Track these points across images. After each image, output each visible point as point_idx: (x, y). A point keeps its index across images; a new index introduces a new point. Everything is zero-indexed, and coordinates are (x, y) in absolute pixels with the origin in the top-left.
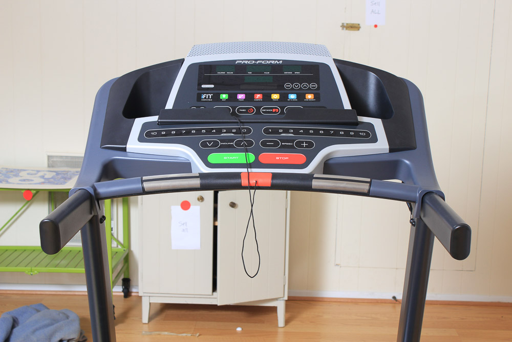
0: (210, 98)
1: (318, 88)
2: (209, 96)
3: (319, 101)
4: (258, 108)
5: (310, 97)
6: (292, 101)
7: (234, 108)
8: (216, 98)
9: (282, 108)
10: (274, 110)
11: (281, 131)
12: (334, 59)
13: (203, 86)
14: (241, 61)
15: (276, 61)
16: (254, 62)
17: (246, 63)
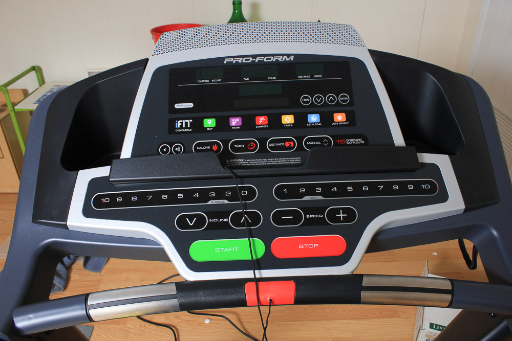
0: (189, 126)
1: (351, 103)
2: (186, 123)
3: (355, 125)
4: (263, 142)
5: (340, 118)
6: (314, 126)
7: (226, 143)
8: (198, 126)
9: (300, 140)
10: (287, 144)
11: (302, 191)
12: (370, 51)
13: (177, 106)
14: (232, 59)
15: (285, 57)
16: (251, 59)
17: (240, 62)
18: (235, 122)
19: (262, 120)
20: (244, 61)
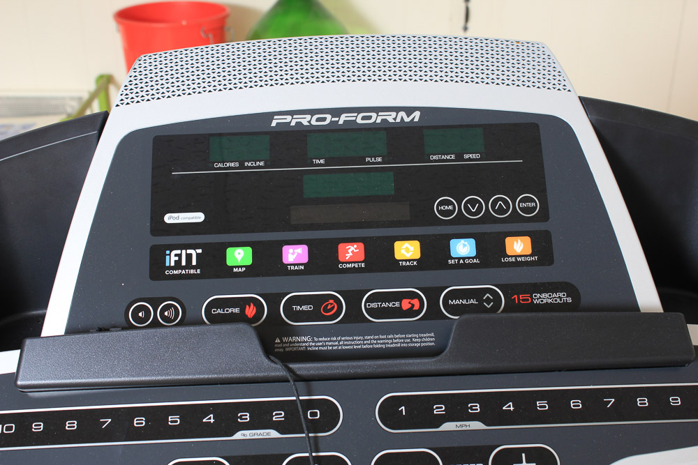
0: (194, 263)
1: (544, 215)
2: (189, 257)
3: (551, 262)
4: (354, 298)
5: (518, 246)
6: (462, 265)
7: (273, 300)
8: (213, 264)
9: (432, 294)
10: (406, 304)
11: (439, 409)
12: (582, 100)
13: (170, 218)
14: (289, 118)
15: (402, 114)
16: (329, 117)
17: (305, 123)
18: (294, 255)
19: (351, 252)
20: (314, 122)
